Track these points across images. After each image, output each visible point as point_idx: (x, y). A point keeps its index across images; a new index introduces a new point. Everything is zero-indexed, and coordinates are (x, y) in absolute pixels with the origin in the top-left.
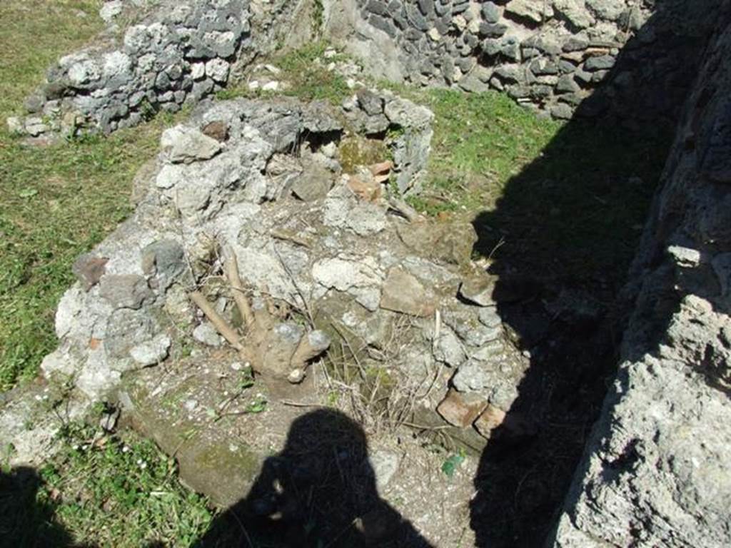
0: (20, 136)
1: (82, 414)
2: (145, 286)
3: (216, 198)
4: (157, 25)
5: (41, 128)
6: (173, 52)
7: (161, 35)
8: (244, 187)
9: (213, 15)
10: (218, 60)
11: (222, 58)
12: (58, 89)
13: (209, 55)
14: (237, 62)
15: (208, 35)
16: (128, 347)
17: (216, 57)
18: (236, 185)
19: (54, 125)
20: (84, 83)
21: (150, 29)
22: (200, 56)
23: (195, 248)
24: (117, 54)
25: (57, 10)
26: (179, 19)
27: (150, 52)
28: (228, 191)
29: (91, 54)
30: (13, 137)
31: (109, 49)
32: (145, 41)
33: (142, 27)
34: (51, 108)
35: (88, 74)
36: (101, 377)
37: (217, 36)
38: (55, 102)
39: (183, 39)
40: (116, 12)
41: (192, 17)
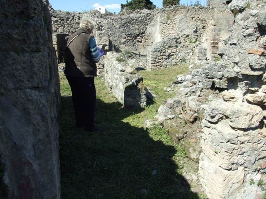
0: (166, 91)
1: (157, 123)
2: (172, 105)
3: (189, 94)
4: (200, 69)
5: (170, 90)
6: (204, 76)
7: (201, 72)
8: (196, 93)
9: (216, 67)
10: (216, 79)
11: (218, 78)
12: (175, 82)
13: (214, 77)
14: (223, 80)
15: (214, 72)
16: (167, 115)
17: (216, 78)
18: (194, 92)
19: (173, 89)
20: (180, 81)
21: (198, 70)
22: (211, 77)
23: (183, 101)
24: (190, 75)
25: (184, 69)
26: (206, 68)
27: (198, 75)
28: (192, 93)
29: (184, 75)
30: (164, 91)
31: (188, 74)
32: (197, 73)
33: (196, 70)
34: (173, 86)
35: (182, 79)
36: (162, 119)
37: (217, 73)
38: (174, 85)
39: (207, 73)
40: (192, 67)
41: (210, 68)
